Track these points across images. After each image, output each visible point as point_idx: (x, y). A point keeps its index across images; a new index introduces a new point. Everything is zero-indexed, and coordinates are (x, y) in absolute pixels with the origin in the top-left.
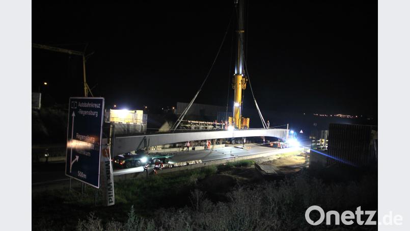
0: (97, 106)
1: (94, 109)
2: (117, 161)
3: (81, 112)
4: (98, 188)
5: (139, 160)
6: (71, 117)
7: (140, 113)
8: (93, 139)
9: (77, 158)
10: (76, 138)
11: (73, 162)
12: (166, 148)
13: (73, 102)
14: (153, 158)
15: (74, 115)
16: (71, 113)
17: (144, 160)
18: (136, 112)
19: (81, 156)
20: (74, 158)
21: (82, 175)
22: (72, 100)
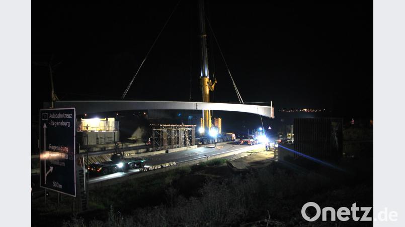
0: (69, 116)
1: (66, 120)
2: (94, 169)
3: (53, 123)
4: (75, 196)
5: (116, 166)
6: (43, 129)
7: (112, 120)
8: (66, 149)
9: (52, 168)
10: (49, 150)
11: (47, 173)
12: (141, 153)
13: (43, 114)
14: (129, 163)
15: (45, 126)
16: (42, 125)
17: (120, 165)
18: (107, 119)
19: (55, 166)
20: (48, 169)
21: (56, 185)
22: (42, 112)
